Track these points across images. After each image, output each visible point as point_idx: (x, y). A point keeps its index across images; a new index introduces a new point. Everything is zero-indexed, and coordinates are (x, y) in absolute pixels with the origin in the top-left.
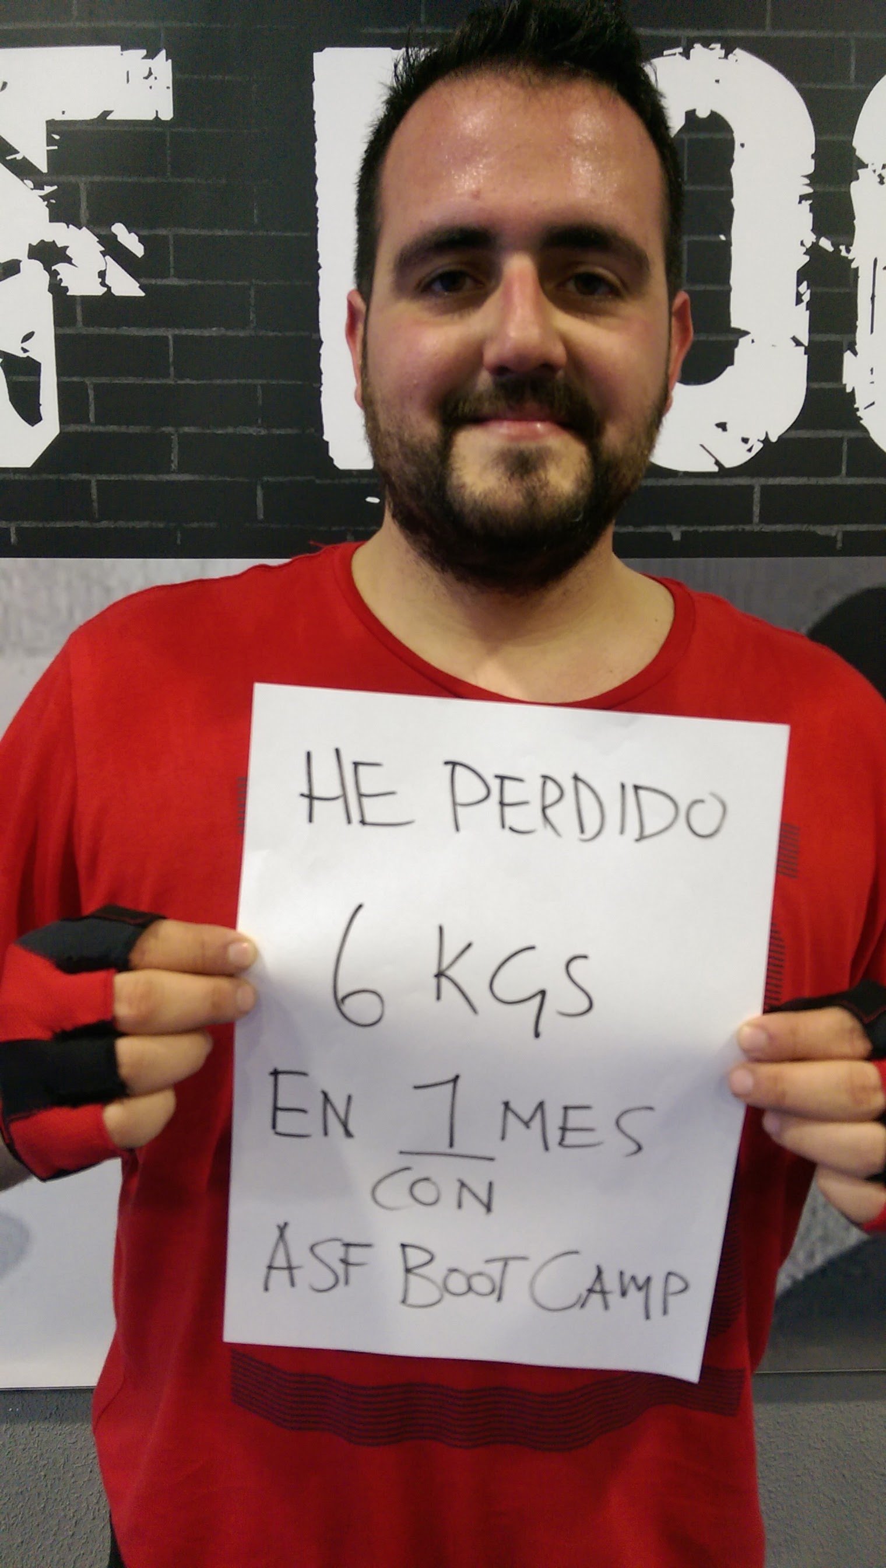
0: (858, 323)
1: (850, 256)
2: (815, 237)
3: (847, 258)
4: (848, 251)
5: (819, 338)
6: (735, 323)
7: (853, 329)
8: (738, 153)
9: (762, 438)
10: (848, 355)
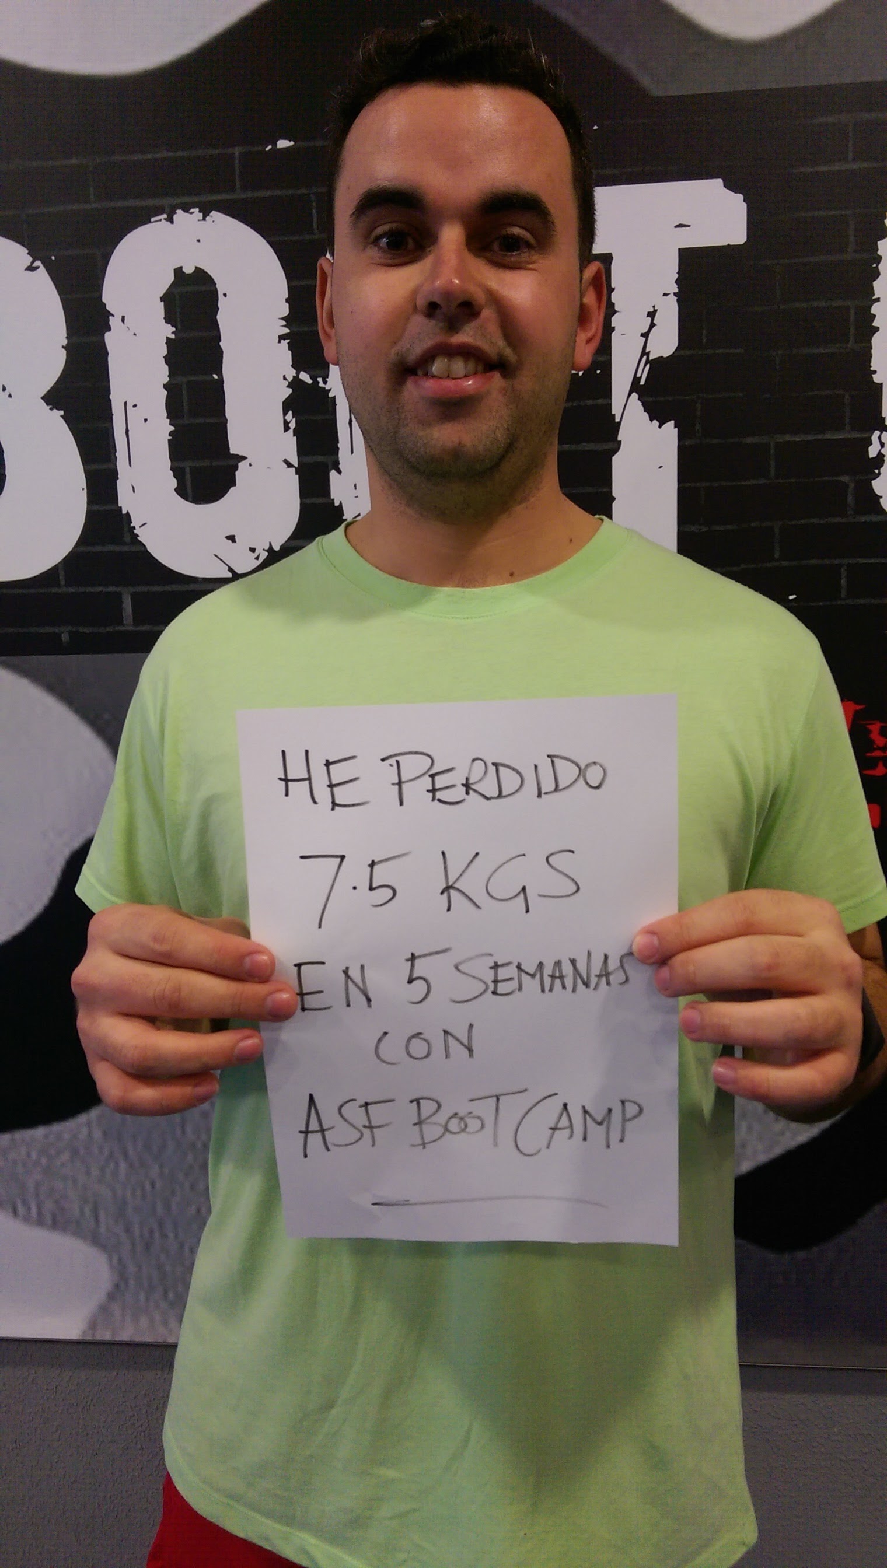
0: (339, 445)
1: (327, 387)
2: (295, 371)
3: (324, 388)
4: (325, 382)
5: (308, 459)
6: (233, 450)
7: (336, 450)
8: (222, 302)
9: (267, 548)
10: (333, 474)
